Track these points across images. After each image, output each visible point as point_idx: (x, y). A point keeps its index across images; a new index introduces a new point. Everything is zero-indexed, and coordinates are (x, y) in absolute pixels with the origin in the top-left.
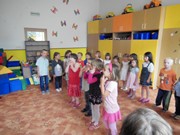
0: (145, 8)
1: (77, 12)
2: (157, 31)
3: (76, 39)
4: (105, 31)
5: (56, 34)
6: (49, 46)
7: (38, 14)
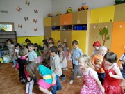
0: (79, 10)
1: (36, 12)
2: (86, 25)
3: (36, 30)
4: (55, 25)
5: (21, 27)
6: (16, 35)
7: (7, 12)
